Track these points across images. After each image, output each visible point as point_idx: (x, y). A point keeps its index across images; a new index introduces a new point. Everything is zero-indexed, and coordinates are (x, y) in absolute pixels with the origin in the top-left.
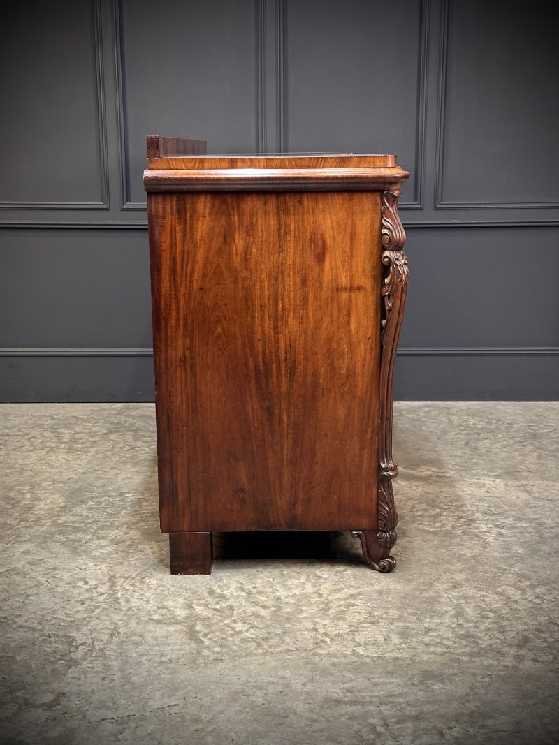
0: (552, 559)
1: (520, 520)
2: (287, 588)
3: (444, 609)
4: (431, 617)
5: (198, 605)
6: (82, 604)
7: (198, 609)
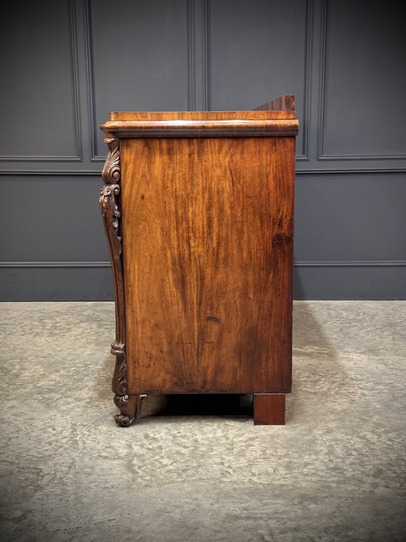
0: (401, 412)
1: (378, 384)
2: (203, 433)
3: (319, 448)
4: (309, 454)
5: (136, 445)
6: (50, 445)
7: (136, 449)
